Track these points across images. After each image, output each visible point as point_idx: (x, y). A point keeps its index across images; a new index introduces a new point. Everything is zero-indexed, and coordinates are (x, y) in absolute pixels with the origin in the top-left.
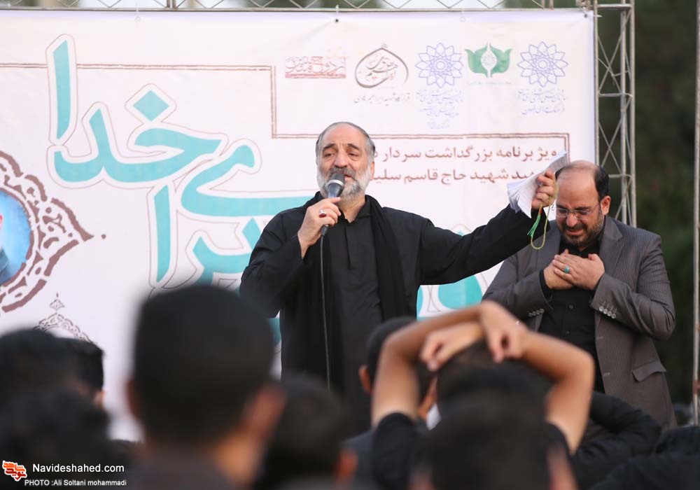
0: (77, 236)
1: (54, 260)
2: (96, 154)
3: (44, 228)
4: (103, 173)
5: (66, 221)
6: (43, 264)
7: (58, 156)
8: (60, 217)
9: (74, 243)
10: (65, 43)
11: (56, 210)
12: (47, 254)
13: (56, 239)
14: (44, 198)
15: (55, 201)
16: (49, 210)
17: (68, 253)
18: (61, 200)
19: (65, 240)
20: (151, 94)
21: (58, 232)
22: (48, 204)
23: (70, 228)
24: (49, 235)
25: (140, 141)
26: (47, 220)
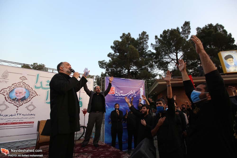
0: (36, 95)
1: (32, 98)
2: (40, 86)
3: (32, 94)
4: (41, 88)
5: (35, 93)
6: (31, 98)
7: (35, 86)
8: (34, 93)
9: (36, 96)
10: (39, 74)
11: (34, 92)
12: (31, 97)
13: (33, 95)
14: (32, 90)
15: (34, 91)
16: (33, 92)
17: (35, 97)
18: (35, 91)
19: (34, 95)
20: (49, 80)
21: (34, 94)
22: (33, 91)
23: (35, 94)
24: (32, 95)
25: (46, 85)
26: (32, 93)
